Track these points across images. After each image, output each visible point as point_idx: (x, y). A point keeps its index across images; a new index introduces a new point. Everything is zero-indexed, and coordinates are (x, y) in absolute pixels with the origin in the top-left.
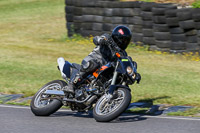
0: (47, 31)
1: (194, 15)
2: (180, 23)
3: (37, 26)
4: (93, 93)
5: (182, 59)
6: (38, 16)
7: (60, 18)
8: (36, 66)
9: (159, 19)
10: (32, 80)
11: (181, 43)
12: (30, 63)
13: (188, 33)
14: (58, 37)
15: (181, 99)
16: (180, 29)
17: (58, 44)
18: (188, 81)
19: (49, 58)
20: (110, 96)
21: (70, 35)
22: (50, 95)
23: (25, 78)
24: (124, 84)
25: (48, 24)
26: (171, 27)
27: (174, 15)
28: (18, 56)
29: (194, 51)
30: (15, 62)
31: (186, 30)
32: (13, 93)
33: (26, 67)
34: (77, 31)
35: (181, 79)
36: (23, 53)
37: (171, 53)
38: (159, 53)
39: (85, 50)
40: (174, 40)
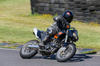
0: (22, 11)
1: (95, 3)
2: (88, 8)
3: (16, 9)
4: (54, 47)
5: (89, 25)
6: (17, 4)
7: (28, 5)
8: (16, 28)
9: (77, 5)
10: (14, 36)
11: (88, 17)
12: (13, 27)
13: (92, 12)
14: (27, 14)
15: (88, 45)
16: (88, 11)
17: (27, 18)
18: (92, 36)
19: (22, 24)
20: (65, 48)
21: (33, 13)
22: (31, 48)
23: (10, 34)
24: (71, 42)
25: (22, 8)
26: (83, 9)
27: (85, 4)
28: (7, 24)
29: (95, 22)
30: (5, 27)
31: (91, 11)
32: (4, 42)
33: (11, 29)
34: (36, 11)
35: (88, 35)
36: (9, 22)
37: (83, 22)
38: (77, 22)
39: (40, 21)
40: (85, 16)
